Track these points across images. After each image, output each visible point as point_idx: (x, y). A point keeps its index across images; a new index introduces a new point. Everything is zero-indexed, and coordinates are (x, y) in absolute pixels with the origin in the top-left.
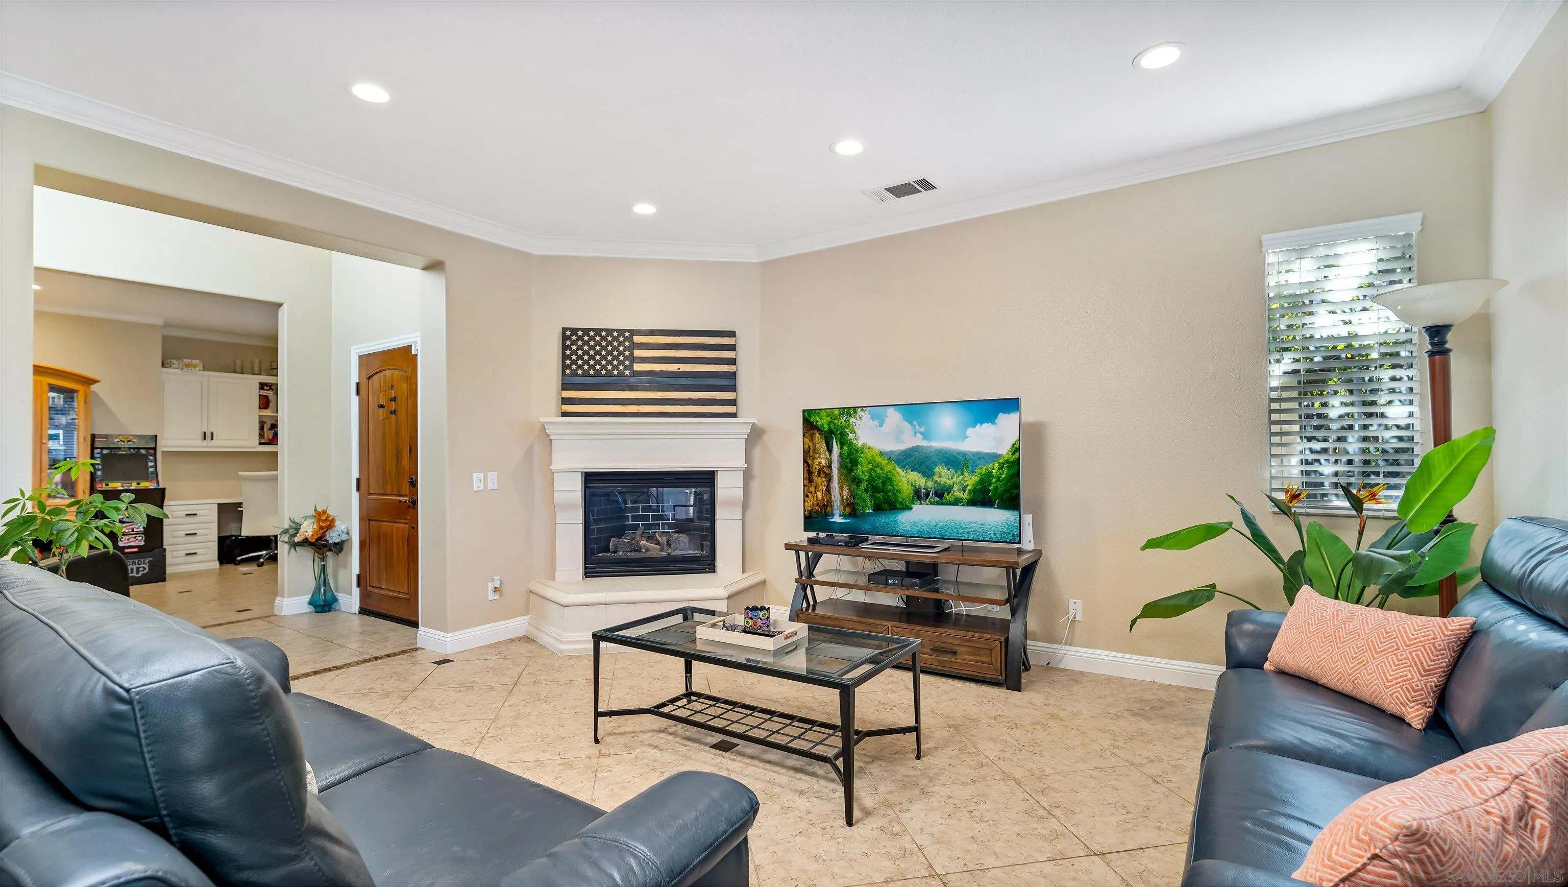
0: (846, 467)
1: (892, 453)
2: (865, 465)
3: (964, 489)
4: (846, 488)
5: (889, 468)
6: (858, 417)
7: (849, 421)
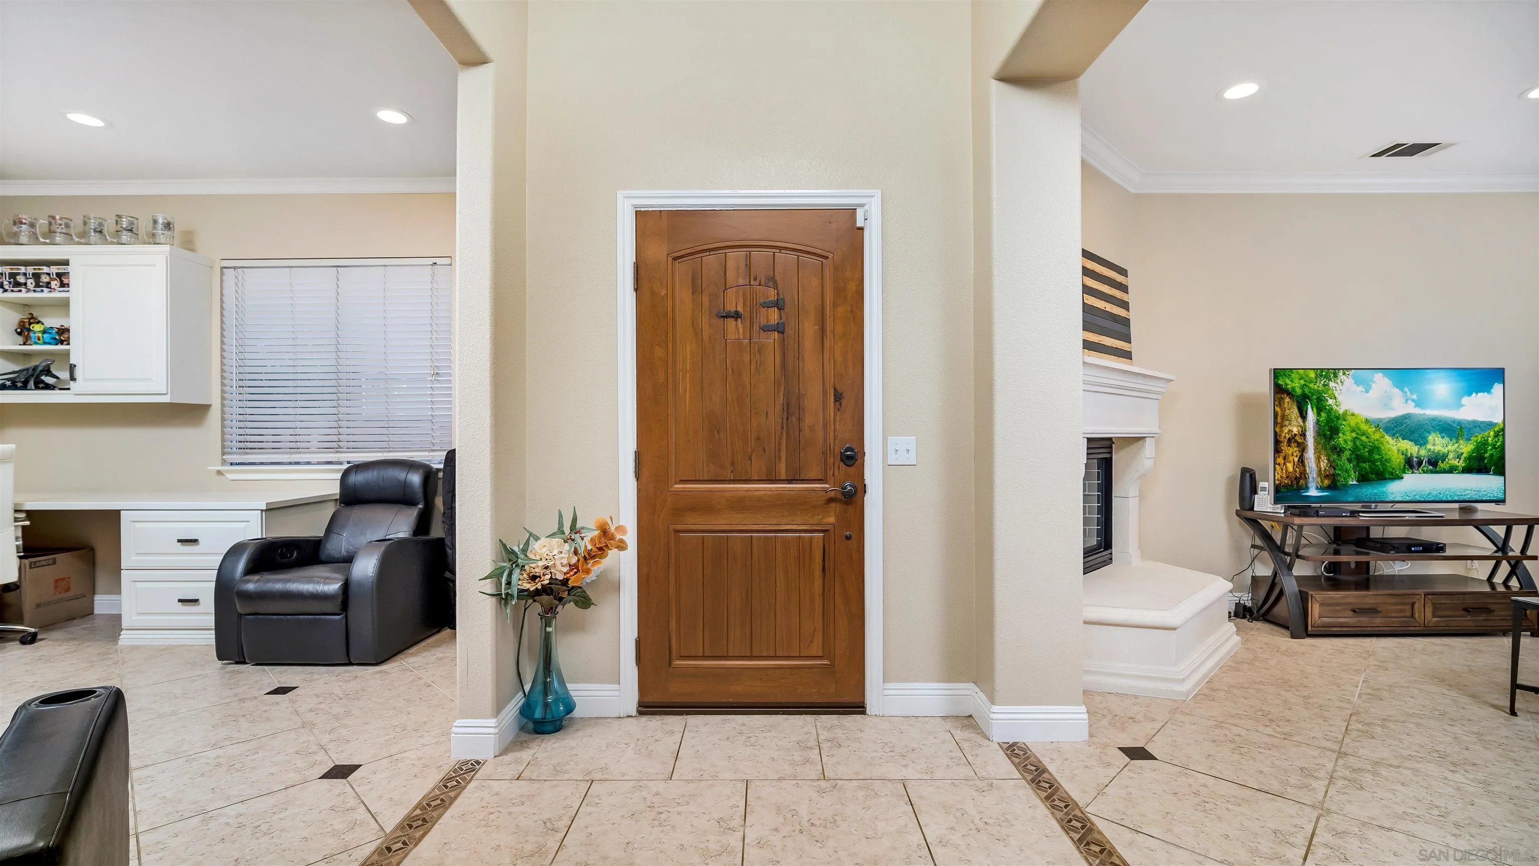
0: (1325, 435)
1: (1380, 420)
2: (1348, 433)
3: (1459, 457)
4: (1324, 458)
5: (1377, 436)
6: (1339, 381)
7: (1327, 385)
